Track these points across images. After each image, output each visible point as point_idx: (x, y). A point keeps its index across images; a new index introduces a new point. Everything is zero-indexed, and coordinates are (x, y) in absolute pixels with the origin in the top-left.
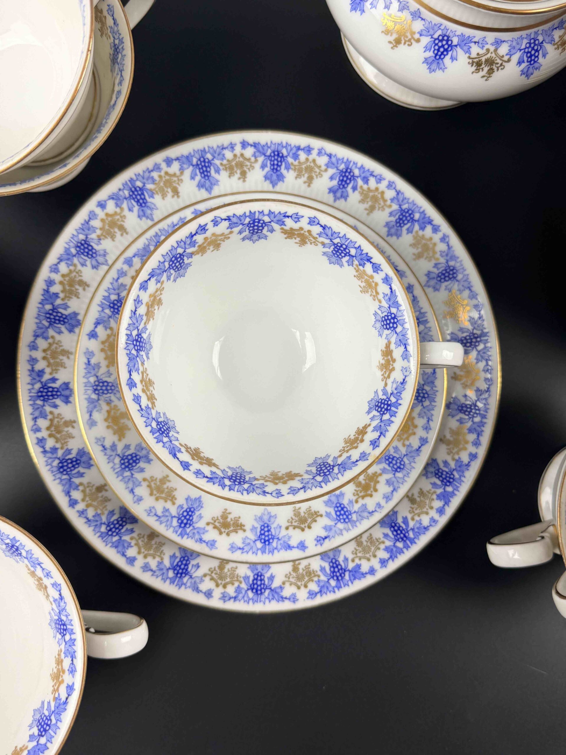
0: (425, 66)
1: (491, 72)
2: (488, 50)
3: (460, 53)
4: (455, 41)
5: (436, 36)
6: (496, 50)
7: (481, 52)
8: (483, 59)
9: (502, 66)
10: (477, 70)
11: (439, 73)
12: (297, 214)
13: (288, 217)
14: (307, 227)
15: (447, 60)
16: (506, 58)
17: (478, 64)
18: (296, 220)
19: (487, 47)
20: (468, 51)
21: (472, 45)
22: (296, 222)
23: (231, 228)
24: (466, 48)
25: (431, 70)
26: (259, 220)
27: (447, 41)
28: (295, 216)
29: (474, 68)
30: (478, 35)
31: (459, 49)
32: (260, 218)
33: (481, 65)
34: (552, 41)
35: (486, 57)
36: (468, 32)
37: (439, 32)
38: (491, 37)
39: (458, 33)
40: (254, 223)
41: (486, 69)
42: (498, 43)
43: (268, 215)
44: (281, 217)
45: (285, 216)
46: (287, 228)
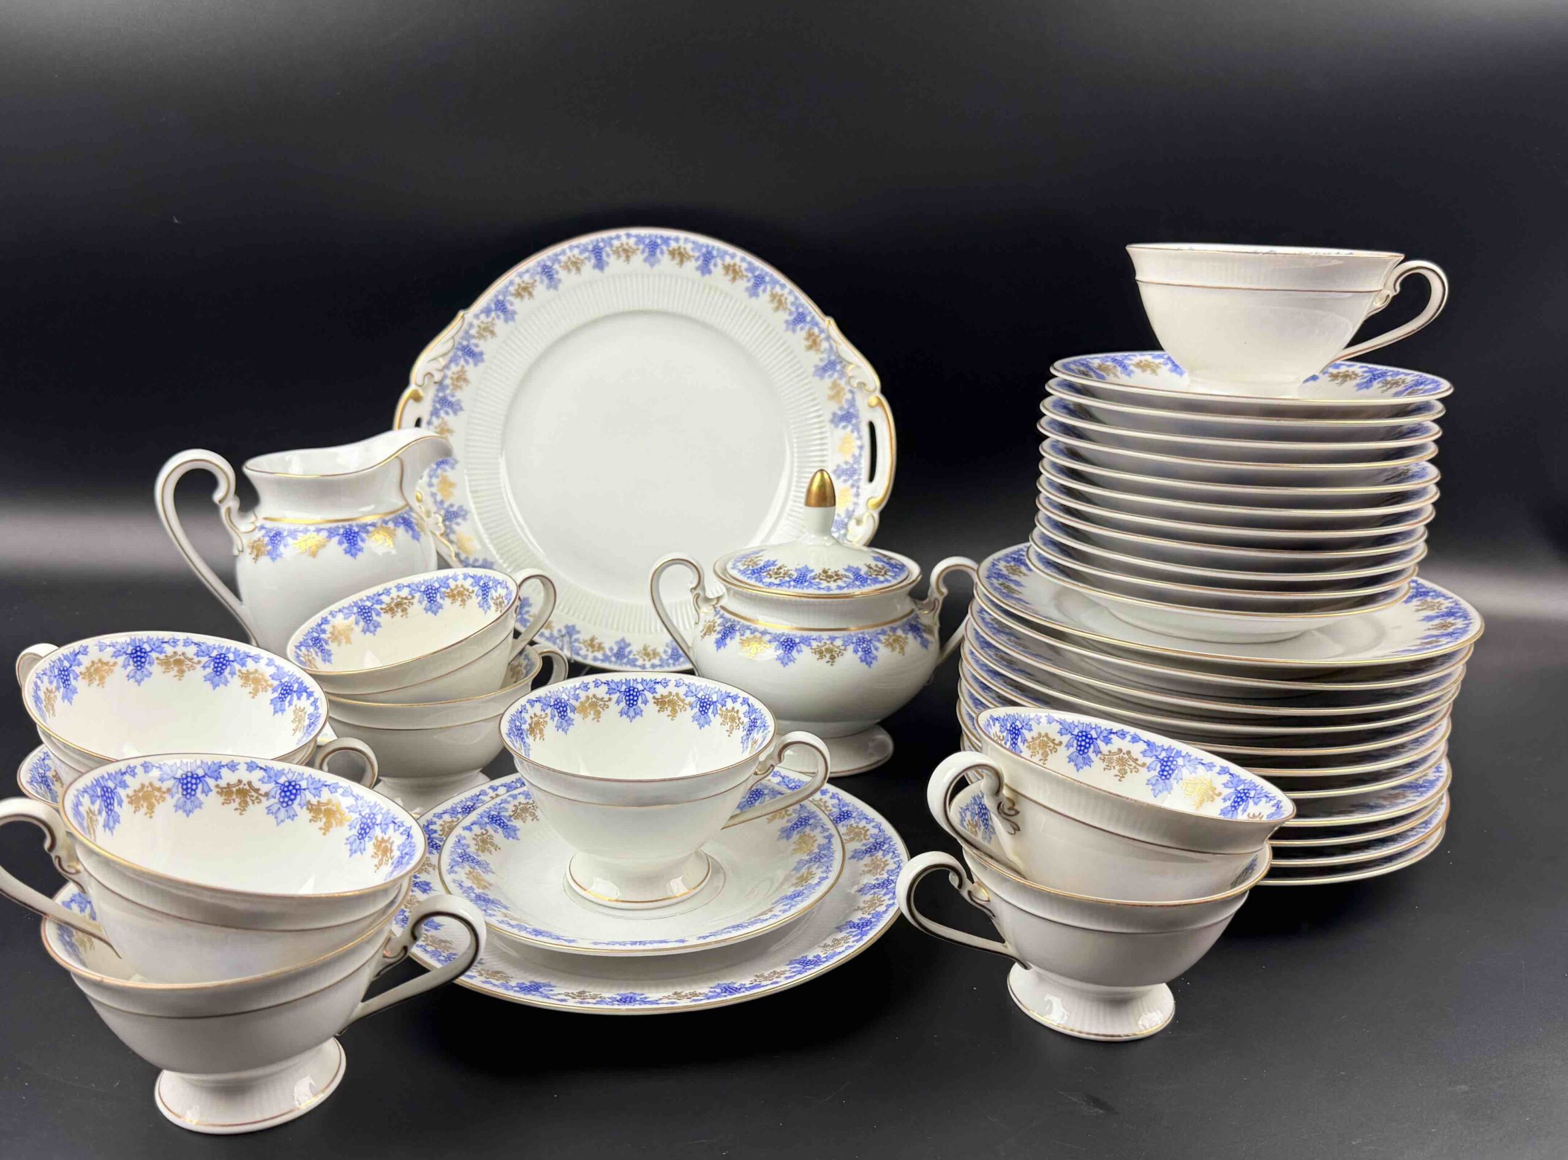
0: (779, 662)
1: (833, 658)
2: (825, 643)
3: (803, 647)
4: (797, 640)
5: (782, 640)
6: (832, 643)
7: (819, 644)
8: (823, 649)
9: (840, 654)
10: (821, 657)
11: (791, 664)
12: (665, 679)
13: (658, 683)
14: (674, 690)
15: (794, 653)
16: (843, 648)
17: (820, 654)
18: (665, 685)
19: (823, 641)
20: (810, 645)
21: (812, 641)
22: (665, 687)
23: (610, 694)
24: (807, 643)
25: (785, 664)
26: (634, 688)
27: (791, 641)
28: (663, 681)
29: (818, 656)
30: (815, 634)
31: (801, 645)
32: (635, 686)
33: (822, 653)
34: (879, 641)
35: (825, 647)
36: (806, 634)
37: (784, 637)
38: (825, 635)
39: (799, 635)
40: (629, 691)
41: (828, 656)
42: (833, 639)
43: (641, 683)
44: (652, 684)
45: (655, 683)
46: (658, 696)
